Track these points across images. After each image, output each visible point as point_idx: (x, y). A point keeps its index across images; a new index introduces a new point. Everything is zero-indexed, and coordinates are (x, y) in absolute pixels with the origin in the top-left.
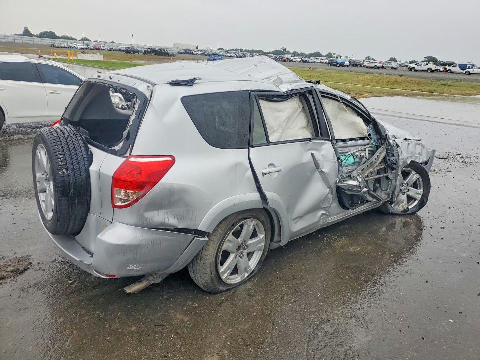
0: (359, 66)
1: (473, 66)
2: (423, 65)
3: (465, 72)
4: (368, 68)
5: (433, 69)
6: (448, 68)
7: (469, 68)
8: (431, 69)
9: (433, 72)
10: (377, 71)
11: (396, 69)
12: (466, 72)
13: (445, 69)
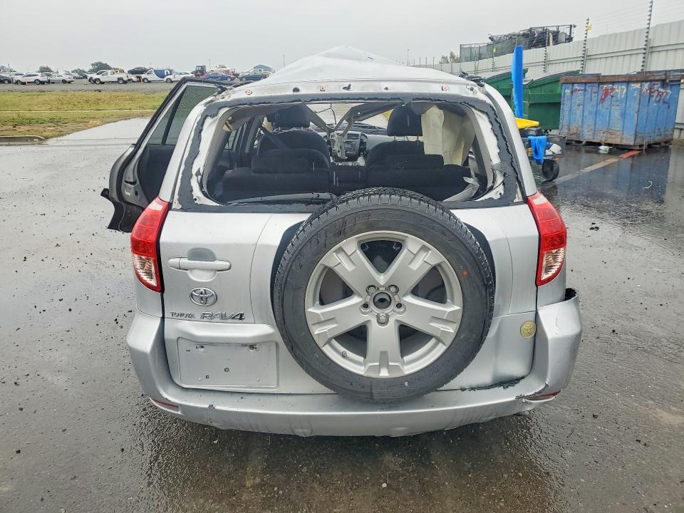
0: (6, 82)
1: (171, 71)
2: (109, 75)
3: (165, 79)
4: (24, 84)
5: (126, 79)
6: (143, 76)
7: (168, 75)
8: (122, 79)
9: (125, 82)
10: (41, 87)
11: (69, 82)
12: (167, 79)
13: (139, 77)
